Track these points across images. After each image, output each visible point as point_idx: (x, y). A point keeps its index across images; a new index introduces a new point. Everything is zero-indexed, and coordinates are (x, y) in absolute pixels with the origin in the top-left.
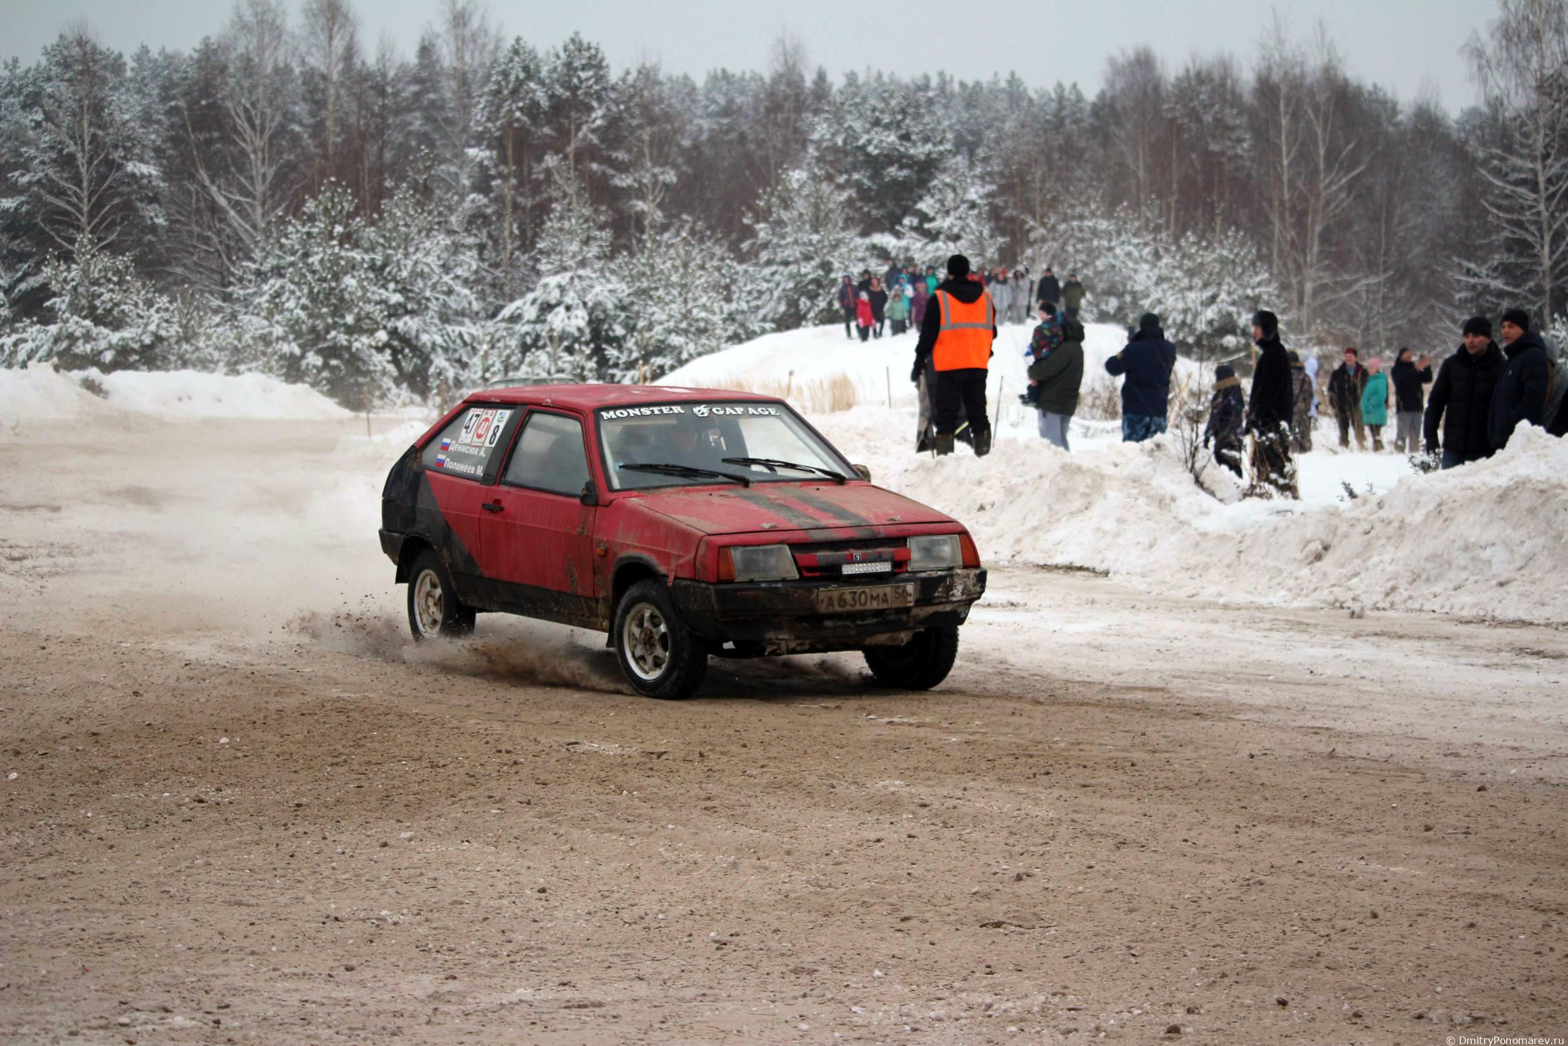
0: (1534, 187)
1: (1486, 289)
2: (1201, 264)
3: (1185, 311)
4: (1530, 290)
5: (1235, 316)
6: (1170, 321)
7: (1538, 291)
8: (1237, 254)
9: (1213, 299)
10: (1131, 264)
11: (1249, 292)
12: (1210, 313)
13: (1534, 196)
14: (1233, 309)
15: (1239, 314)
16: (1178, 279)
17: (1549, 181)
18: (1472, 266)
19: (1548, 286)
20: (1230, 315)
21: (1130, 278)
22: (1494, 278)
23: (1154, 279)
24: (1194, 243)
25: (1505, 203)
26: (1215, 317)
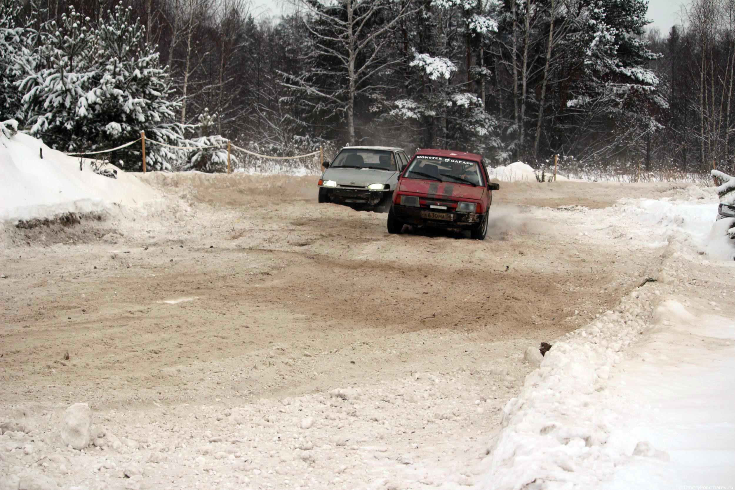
0: (344, 17)
1: (303, 94)
2: (83, 40)
3: (65, 92)
4: (339, 97)
5: (121, 99)
6: (46, 104)
7: (345, 98)
8: (124, 31)
9: (95, 81)
10: (10, 48)
11: (137, 72)
12: (92, 96)
13: (344, 23)
14: (118, 92)
15: (125, 97)
16: (56, 57)
17: (355, 13)
18: (292, 77)
19: (353, 92)
20: (114, 98)
21: (10, 62)
22: (311, 86)
23: (34, 64)
24: (76, 18)
25: (322, 27)
26: (98, 100)
